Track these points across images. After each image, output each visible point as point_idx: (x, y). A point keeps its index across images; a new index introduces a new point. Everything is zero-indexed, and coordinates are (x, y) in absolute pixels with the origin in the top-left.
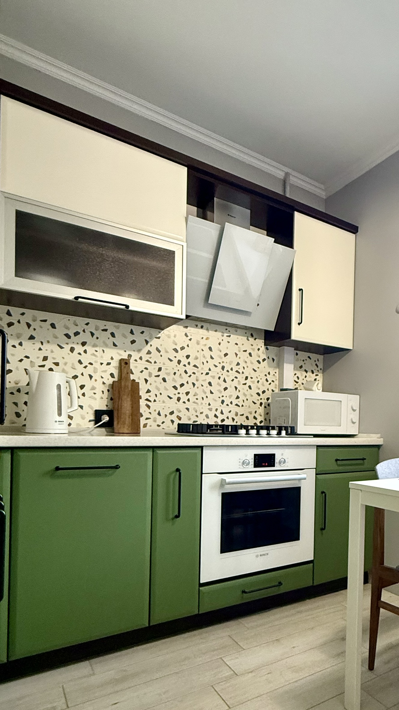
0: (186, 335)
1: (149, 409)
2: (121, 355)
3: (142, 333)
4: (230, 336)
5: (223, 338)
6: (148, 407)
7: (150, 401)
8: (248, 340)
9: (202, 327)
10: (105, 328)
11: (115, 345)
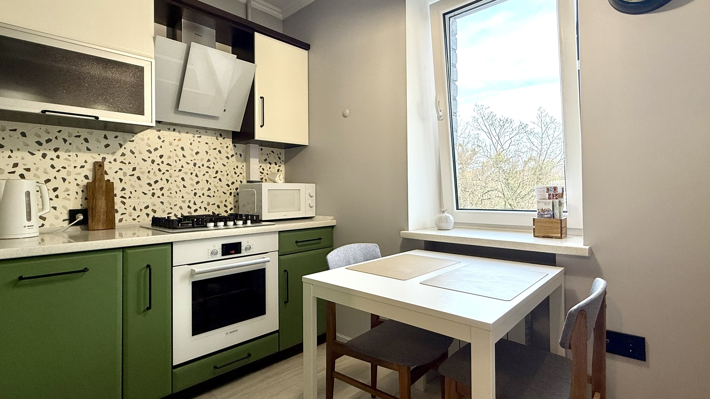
0: (159, 138)
1: (125, 205)
2: (94, 158)
3: (116, 137)
4: (200, 137)
5: (194, 138)
6: (124, 203)
7: (125, 198)
8: (218, 140)
9: (174, 130)
10: (78, 134)
11: (88, 149)
